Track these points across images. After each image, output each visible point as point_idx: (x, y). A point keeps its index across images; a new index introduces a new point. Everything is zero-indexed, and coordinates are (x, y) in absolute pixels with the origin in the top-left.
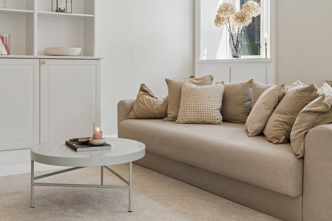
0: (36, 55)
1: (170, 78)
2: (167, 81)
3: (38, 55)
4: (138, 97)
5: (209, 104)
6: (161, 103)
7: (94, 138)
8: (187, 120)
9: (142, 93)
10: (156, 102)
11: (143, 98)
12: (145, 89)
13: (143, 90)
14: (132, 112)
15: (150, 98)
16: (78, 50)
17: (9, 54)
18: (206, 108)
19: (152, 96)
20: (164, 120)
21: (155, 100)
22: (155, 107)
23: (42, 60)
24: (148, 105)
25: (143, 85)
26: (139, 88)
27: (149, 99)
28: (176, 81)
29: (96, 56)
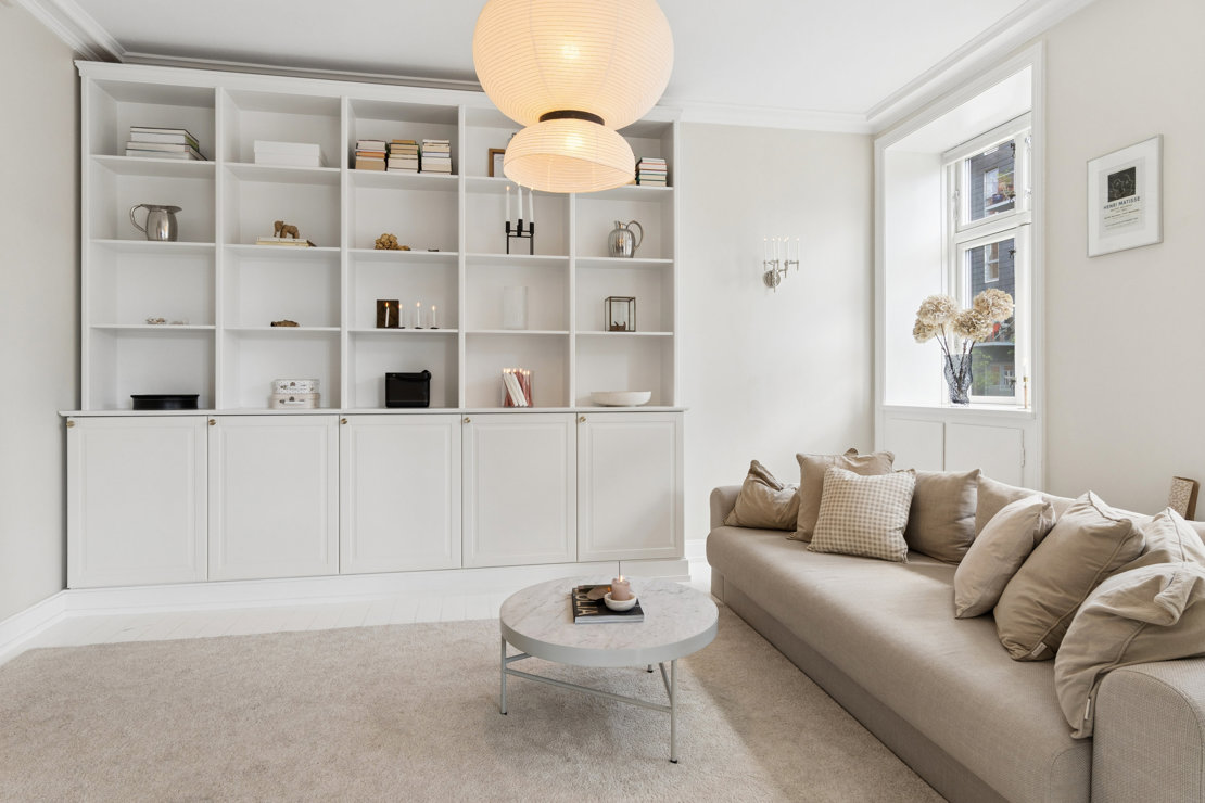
0: (573, 406)
1: (806, 453)
2: (800, 459)
3: (577, 405)
4: (747, 482)
5: (878, 517)
6: (787, 501)
8: (830, 546)
9: (752, 478)
10: (777, 498)
11: (753, 488)
12: (759, 470)
13: (756, 472)
14: (732, 515)
15: (767, 488)
16: (646, 396)
17: (531, 404)
18: (872, 526)
19: (772, 485)
20: (789, 535)
21: (777, 493)
22: (775, 508)
23: (580, 415)
24: (761, 504)
25: (754, 463)
26: (749, 468)
27: (765, 492)
28: (817, 460)
29: (677, 405)
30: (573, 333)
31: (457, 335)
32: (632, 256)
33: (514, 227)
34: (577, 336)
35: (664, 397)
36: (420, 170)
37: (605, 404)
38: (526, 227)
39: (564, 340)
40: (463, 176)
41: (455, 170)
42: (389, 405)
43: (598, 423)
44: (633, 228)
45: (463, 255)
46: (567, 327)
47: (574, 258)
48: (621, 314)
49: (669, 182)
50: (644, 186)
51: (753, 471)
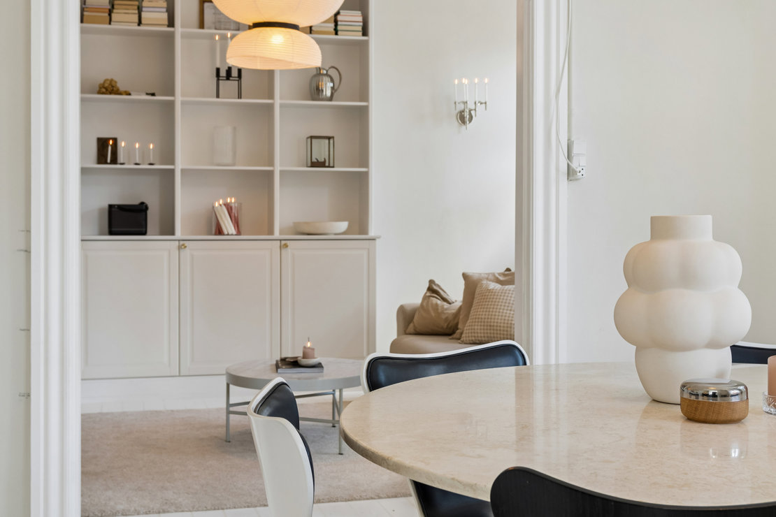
0: (277, 234)
1: (470, 271)
2: (465, 276)
3: (280, 234)
4: (425, 298)
5: (507, 315)
6: (453, 311)
7: (305, 356)
8: (473, 338)
9: (428, 294)
10: (446, 309)
11: (428, 302)
12: (435, 287)
13: (433, 290)
14: (411, 325)
15: (439, 302)
16: (343, 226)
17: (239, 233)
18: (503, 321)
19: (444, 300)
20: (450, 337)
21: (446, 305)
22: (444, 317)
23: (283, 242)
24: (433, 314)
25: (431, 282)
26: (427, 285)
27: (437, 305)
28: (476, 277)
29: (372, 233)
30: (277, 169)
31: (172, 172)
32: (331, 99)
33: (223, 73)
34: (281, 171)
35: (360, 226)
36: (140, 23)
37: (306, 232)
38: (235, 73)
39: (270, 174)
40: (179, 29)
41: (171, 23)
42: (111, 233)
43: (300, 249)
44: (333, 73)
45: (179, 99)
46: (271, 163)
47: (277, 101)
48: (320, 151)
49: (365, 32)
50: (341, 37)
51: (430, 289)
